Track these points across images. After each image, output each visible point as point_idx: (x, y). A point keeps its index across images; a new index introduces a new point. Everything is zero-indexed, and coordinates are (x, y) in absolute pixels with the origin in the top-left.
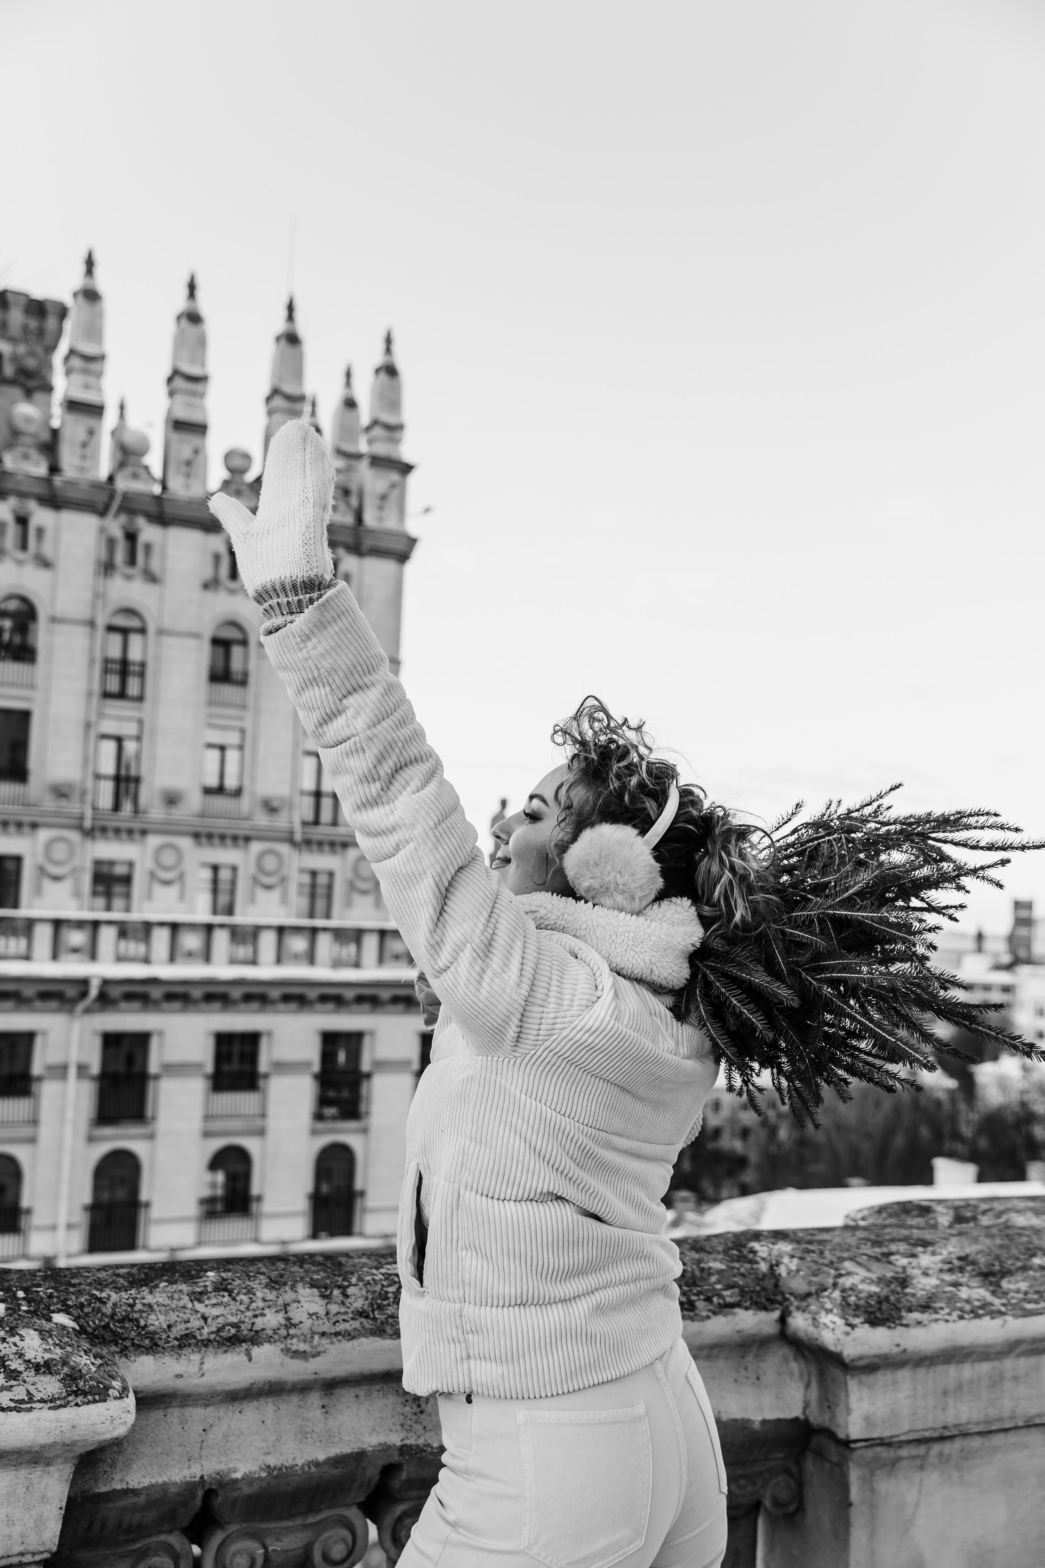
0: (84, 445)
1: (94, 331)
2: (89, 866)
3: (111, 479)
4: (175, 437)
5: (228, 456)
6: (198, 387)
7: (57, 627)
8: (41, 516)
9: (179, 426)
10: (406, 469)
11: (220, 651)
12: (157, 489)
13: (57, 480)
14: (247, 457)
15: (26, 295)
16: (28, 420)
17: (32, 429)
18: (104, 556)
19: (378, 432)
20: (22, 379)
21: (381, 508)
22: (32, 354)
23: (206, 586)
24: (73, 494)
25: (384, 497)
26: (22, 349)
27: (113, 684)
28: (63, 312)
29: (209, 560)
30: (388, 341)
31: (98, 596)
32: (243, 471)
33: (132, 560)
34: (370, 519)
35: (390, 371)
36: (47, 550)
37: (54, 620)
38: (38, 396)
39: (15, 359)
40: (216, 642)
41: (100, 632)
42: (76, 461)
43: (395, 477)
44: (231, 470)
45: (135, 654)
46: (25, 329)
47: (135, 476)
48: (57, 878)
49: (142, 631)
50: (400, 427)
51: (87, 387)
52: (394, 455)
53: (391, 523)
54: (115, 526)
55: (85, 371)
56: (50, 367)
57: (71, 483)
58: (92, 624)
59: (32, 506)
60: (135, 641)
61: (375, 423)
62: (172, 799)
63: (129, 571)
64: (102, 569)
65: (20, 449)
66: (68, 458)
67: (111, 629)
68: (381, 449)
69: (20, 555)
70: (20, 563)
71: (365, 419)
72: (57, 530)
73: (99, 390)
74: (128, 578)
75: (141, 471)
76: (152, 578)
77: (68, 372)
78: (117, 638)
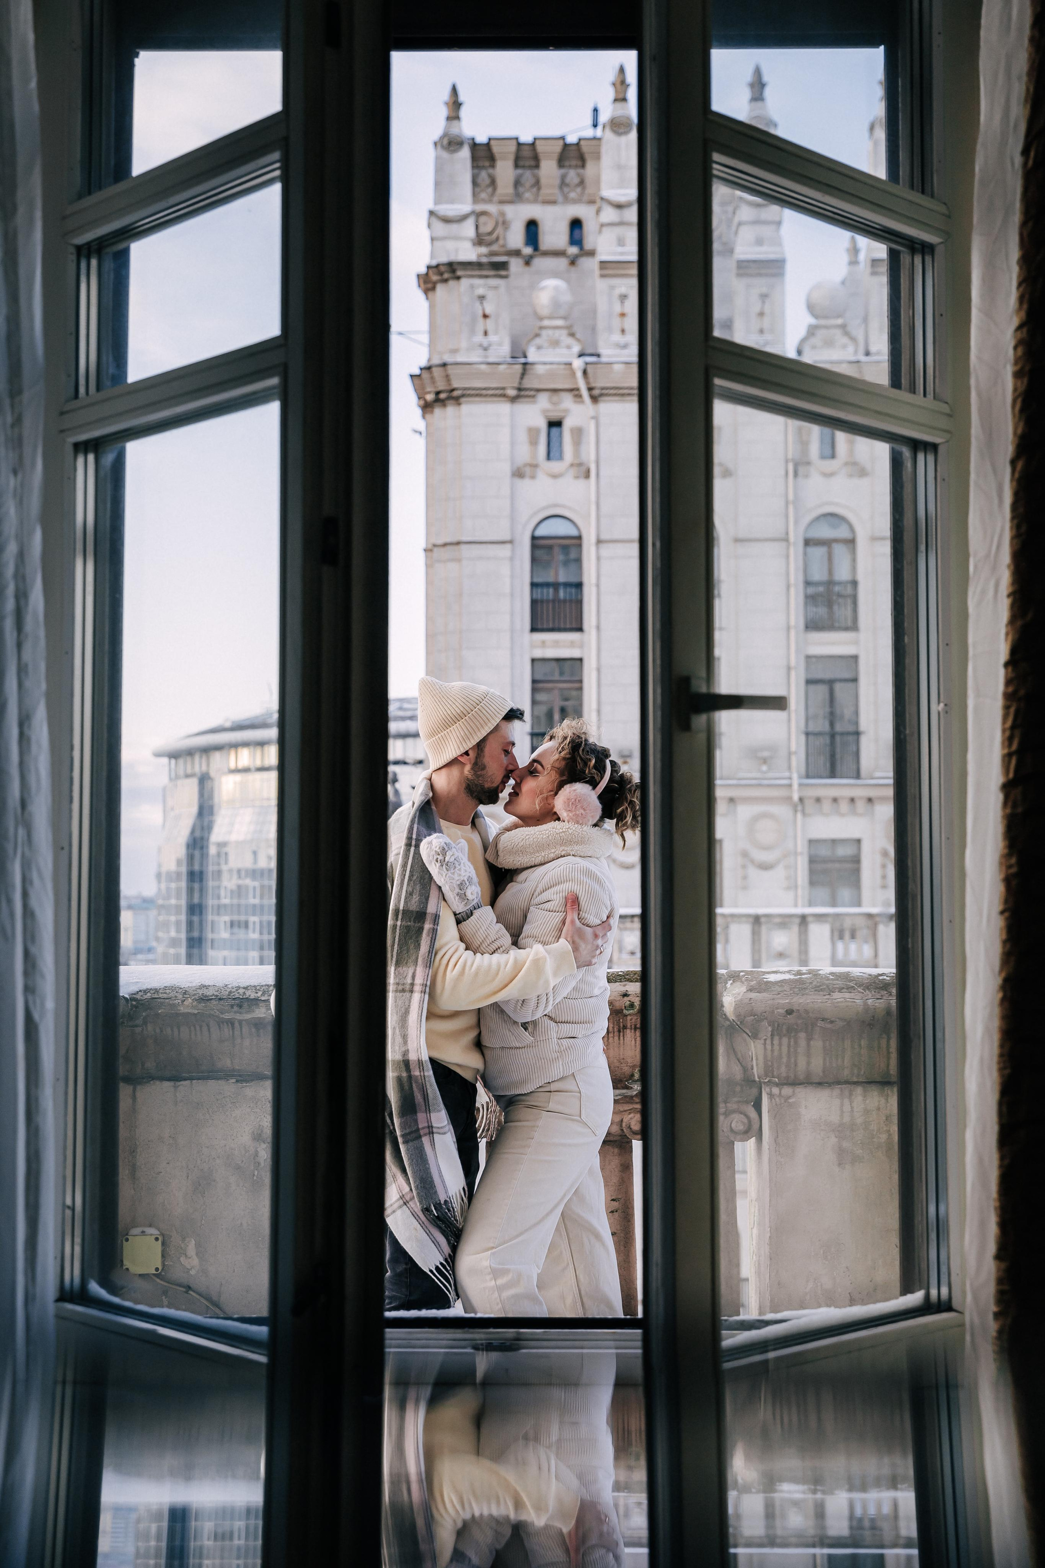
0: (761, 314)
2: (802, 846)
7: (744, 549)
27: (818, 613)
31: (791, 504)
33: (831, 452)
37: (739, 540)
41: (796, 549)
45: (842, 572)
48: (765, 867)
49: (850, 541)
51: (759, 242)
55: (757, 222)
58: (785, 539)
60: (842, 555)
63: (828, 465)
64: (793, 469)
67: (810, 542)
73: (776, 242)
74: (827, 475)
75: (837, 335)
76: (856, 471)
78: (819, 553)
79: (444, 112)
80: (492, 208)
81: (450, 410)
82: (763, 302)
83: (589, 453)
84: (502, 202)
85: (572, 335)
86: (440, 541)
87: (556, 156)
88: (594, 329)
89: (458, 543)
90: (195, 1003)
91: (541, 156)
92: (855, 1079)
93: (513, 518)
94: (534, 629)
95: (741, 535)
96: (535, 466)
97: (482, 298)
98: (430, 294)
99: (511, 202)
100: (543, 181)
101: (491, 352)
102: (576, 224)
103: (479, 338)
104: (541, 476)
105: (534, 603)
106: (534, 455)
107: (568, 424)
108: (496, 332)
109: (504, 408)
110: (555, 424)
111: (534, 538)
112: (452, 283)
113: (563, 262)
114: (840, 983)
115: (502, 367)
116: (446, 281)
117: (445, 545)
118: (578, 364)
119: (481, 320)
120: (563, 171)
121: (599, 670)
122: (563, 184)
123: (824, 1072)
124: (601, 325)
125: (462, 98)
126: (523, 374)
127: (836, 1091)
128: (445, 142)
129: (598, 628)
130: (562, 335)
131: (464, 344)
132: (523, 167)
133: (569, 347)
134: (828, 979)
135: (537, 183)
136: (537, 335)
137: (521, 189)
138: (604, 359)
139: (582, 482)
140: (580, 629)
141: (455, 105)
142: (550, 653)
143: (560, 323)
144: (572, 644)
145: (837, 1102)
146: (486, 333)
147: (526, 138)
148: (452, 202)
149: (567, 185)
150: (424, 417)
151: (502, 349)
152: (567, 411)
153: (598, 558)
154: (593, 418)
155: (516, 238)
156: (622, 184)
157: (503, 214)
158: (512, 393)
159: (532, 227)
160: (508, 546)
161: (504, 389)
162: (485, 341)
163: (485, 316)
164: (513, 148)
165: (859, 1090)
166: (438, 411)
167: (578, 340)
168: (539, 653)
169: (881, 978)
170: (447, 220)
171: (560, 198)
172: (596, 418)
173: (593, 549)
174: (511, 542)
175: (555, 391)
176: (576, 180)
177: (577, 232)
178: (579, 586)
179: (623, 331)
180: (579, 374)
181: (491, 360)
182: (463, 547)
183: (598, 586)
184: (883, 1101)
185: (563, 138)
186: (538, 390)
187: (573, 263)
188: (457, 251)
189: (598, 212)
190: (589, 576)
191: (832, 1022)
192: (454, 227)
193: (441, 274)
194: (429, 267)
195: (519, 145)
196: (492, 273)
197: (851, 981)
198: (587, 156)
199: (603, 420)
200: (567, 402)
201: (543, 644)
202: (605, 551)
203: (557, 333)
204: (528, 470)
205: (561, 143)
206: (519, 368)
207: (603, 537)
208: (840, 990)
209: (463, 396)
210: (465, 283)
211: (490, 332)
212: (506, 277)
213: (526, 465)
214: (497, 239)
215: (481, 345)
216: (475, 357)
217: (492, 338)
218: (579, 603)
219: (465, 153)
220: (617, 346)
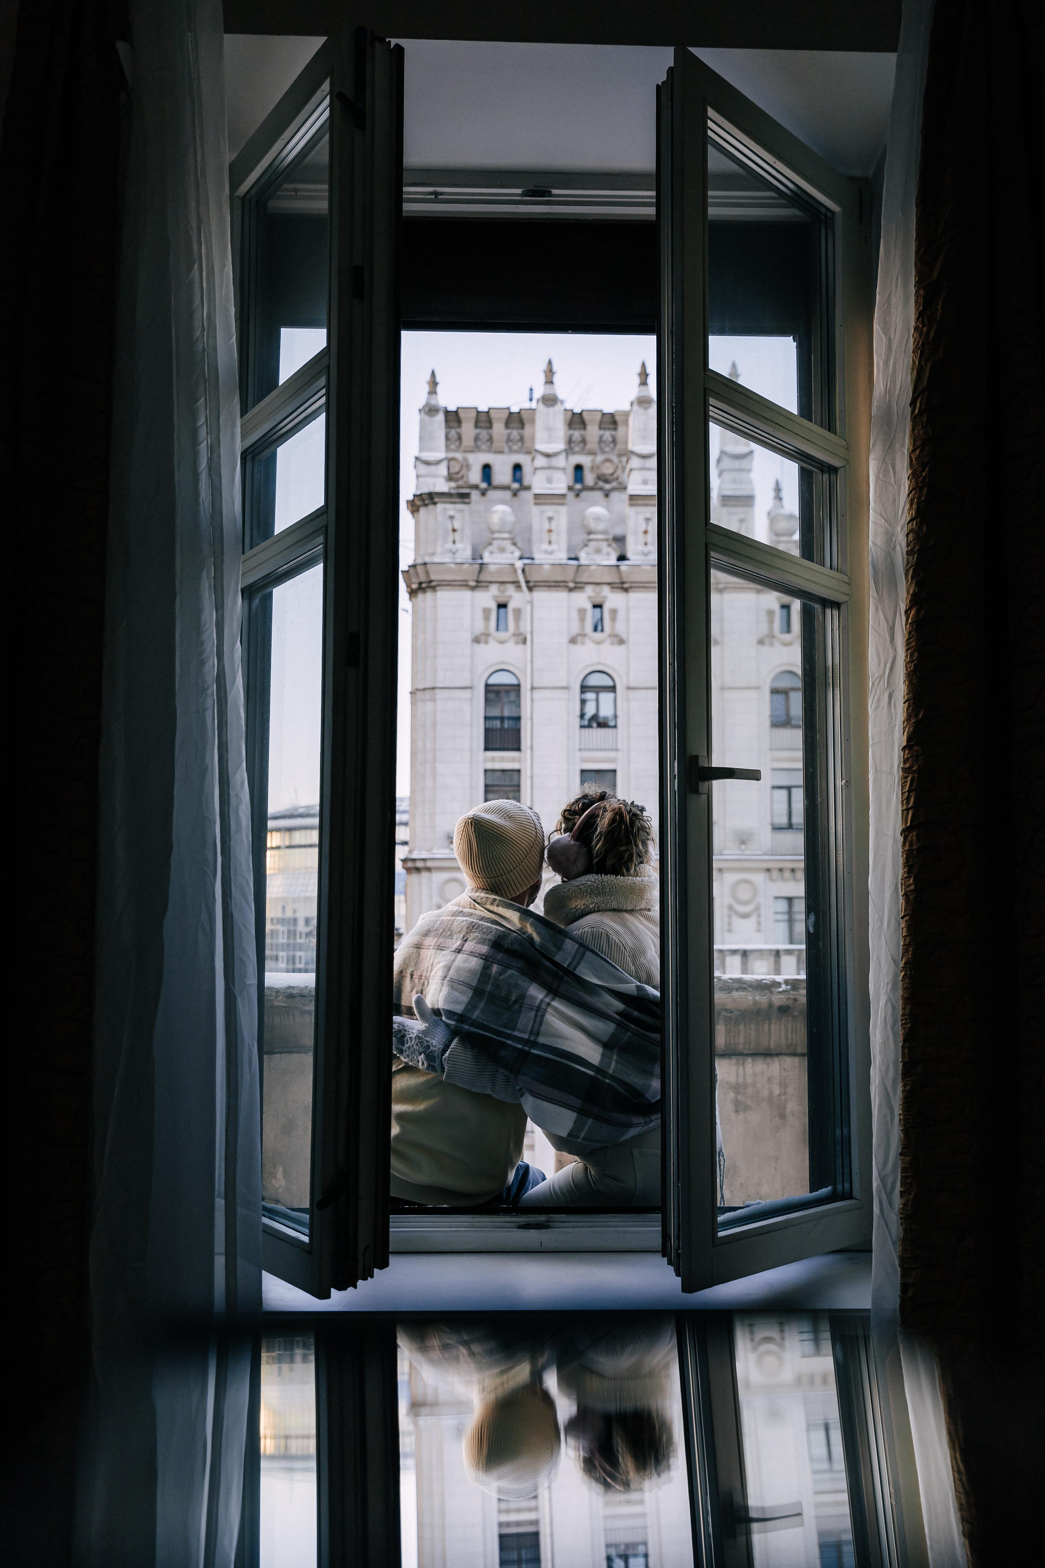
0: (646, 532)
1: (648, 432)
6: (744, 464)
7: (632, 694)
8: (614, 600)
9: (728, 500)
11: (781, 698)
13: (624, 566)
15: (601, 411)
16: (598, 519)
17: (601, 527)
20: (601, 484)
22: (608, 460)
23: (761, 642)
24: (638, 577)
26: (600, 458)
28: (627, 419)
29: (764, 617)
36: (620, 628)
37: (629, 688)
39: (594, 468)
40: (774, 691)
42: (641, 548)
46: (601, 440)
51: (645, 482)
55: (643, 468)
57: (636, 567)
59: (606, 590)
62: (743, 839)
65: (592, 544)
66: (634, 546)
69: (598, 636)
70: (598, 643)
72: (628, 609)
77: (630, 472)
79: (426, 389)
80: (459, 456)
81: (429, 595)
82: (647, 524)
83: (525, 626)
84: (465, 451)
85: (515, 544)
86: (421, 687)
87: (504, 421)
88: (530, 541)
89: (434, 688)
90: (285, 999)
91: (494, 421)
92: (747, 1052)
93: (472, 671)
94: (486, 749)
95: (632, 685)
96: (487, 635)
97: (452, 518)
98: (416, 514)
99: (472, 451)
100: (495, 437)
101: (458, 555)
102: (517, 468)
103: (450, 545)
104: (491, 641)
105: (487, 731)
106: (487, 626)
107: (511, 606)
108: (462, 542)
109: (467, 594)
110: (502, 606)
111: (487, 685)
112: (431, 507)
113: (508, 494)
114: (736, 985)
115: (465, 566)
116: (426, 505)
117: (424, 689)
118: (519, 564)
119: (451, 533)
120: (508, 431)
121: (532, 778)
122: (509, 440)
123: (726, 1046)
124: (535, 537)
125: (438, 379)
126: (480, 571)
127: (734, 1061)
128: (427, 409)
129: (532, 748)
130: (508, 545)
131: (439, 550)
132: (481, 428)
133: (512, 553)
134: (728, 982)
135: (491, 439)
136: (490, 544)
137: (479, 443)
138: (536, 562)
139: (520, 647)
140: (518, 749)
141: (433, 383)
142: (498, 766)
143: (506, 535)
144: (513, 760)
145: (734, 1068)
146: (454, 542)
147: (483, 408)
148: (431, 450)
149: (512, 441)
150: (410, 600)
151: (465, 553)
152: (510, 597)
153: (532, 700)
154: (528, 602)
155: (475, 476)
156: (550, 440)
157: (466, 460)
158: (473, 584)
159: (487, 469)
160: (469, 691)
161: (466, 581)
162: (454, 548)
163: (454, 530)
164: (474, 414)
165: (749, 1060)
166: (420, 596)
167: (519, 548)
168: (489, 766)
169: (764, 981)
170: (427, 463)
171: (506, 449)
172: (531, 603)
173: (529, 693)
174: (470, 688)
175: (503, 583)
176: (518, 438)
177: (518, 474)
178: (518, 719)
179: (550, 542)
180: (520, 572)
181: (458, 561)
182: (437, 691)
183: (532, 719)
184: (766, 1067)
185: (508, 408)
186: (491, 582)
187: (515, 494)
188: (434, 485)
189: (533, 459)
190: (525, 713)
191: (731, 1012)
192: (432, 469)
193: (423, 500)
194: (414, 496)
195: (478, 412)
196: (459, 500)
197: (744, 984)
198: (525, 421)
199: (536, 603)
200: (510, 590)
201: (493, 759)
202: (537, 694)
203: (505, 542)
204: (483, 638)
205: (507, 412)
206: (477, 567)
207: (535, 685)
208: (737, 990)
209: (438, 585)
210: (440, 507)
211: (457, 540)
212: (468, 503)
213: (482, 634)
214: (462, 477)
215: (451, 551)
216: (447, 559)
217: (459, 546)
218: (518, 731)
219: (441, 417)
220: (546, 552)
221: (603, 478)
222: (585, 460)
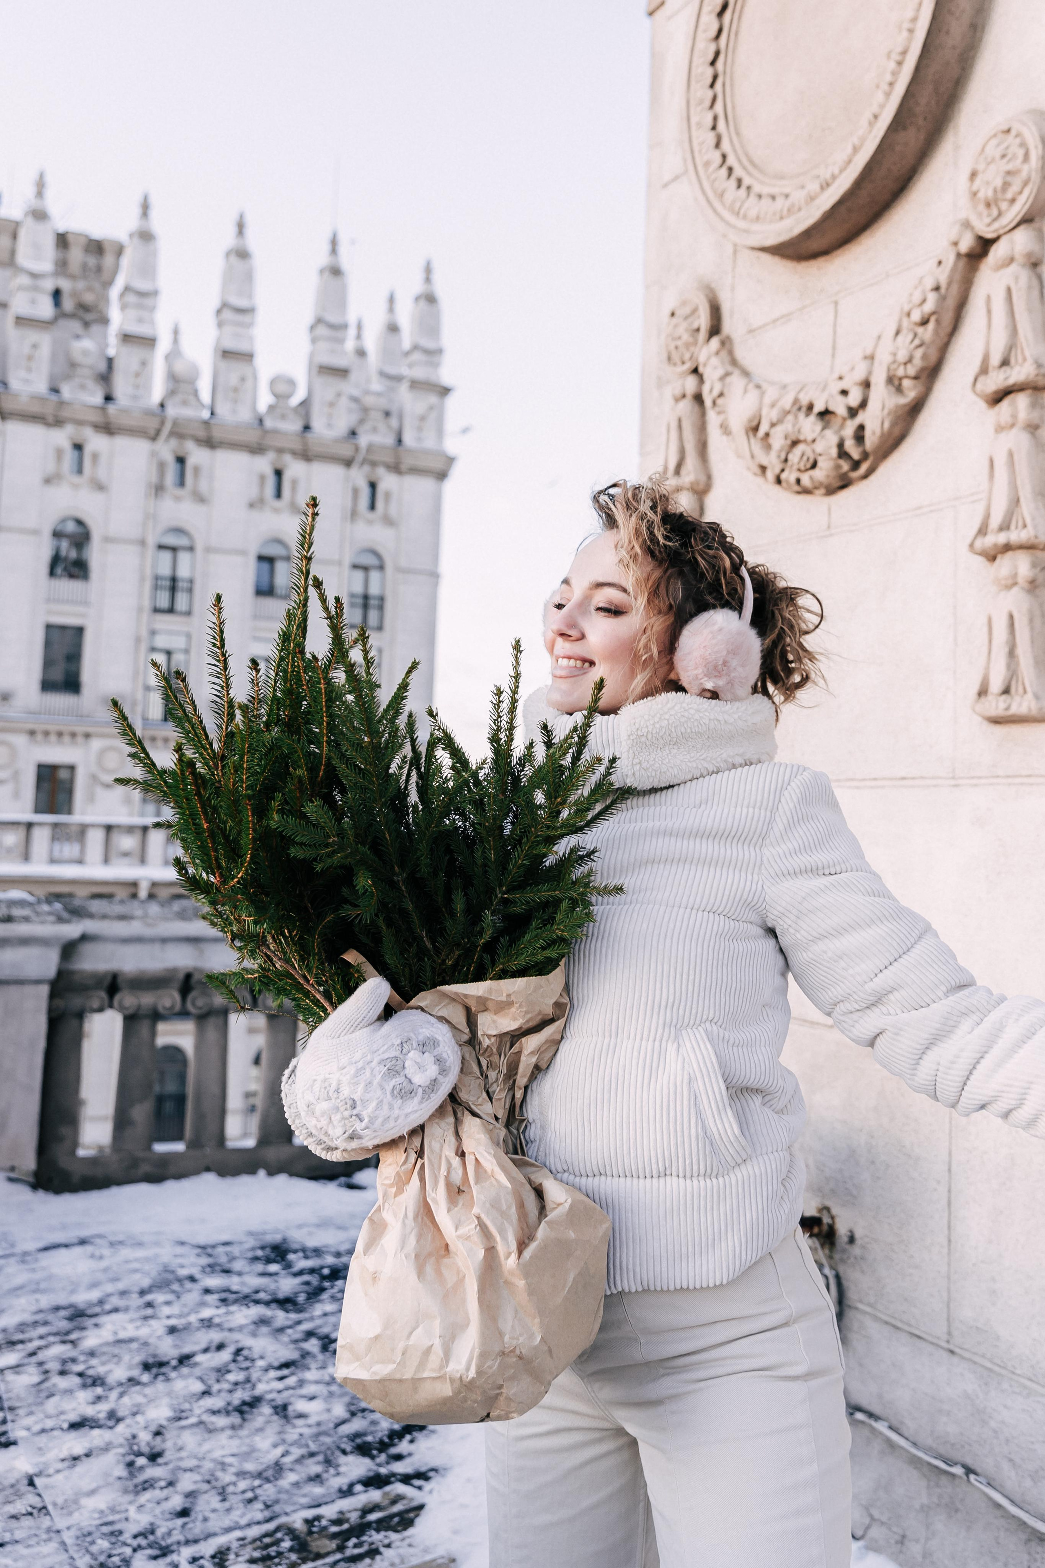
0: (137, 375)
1: (148, 268)
3: (162, 405)
4: (223, 365)
5: (273, 382)
6: (245, 318)
7: (110, 547)
8: (96, 442)
9: (226, 354)
10: (445, 391)
11: (265, 567)
12: (206, 414)
13: (112, 409)
14: (291, 383)
15: (86, 236)
16: (85, 353)
17: (88, 361)
18: (154, 479)
19: (417, 356)
20: (81, 313)
21: (420, 429)
22: (90, 289)
23: (252, 505)
24: (125, 421)
25: (423, 418)
26: (81, 285)
27: (163, 600)
28: (120, 250)
29: (256, 479)
30: (428, 270)
31: (150, 517)
32: (289, 396)
33: (181, 482)
34: (408, 439)
35: (430, 299)
36: (102, 474)
37: (107, 539)
38: (95, 329)
39: (74, 294)
40: (261, 558)
41: (151, 551)
42: (130, 390)
43: (433, 399)
44: (276, 395)
45: (183, 572)
46: (84, 267)
47: (185, 403)
48: (109, 786)
49: (191, 549)
50: (439, 351)
51: (140, 320)
52: (433, 378)
53: (429, 443)
54: (166, 450)
55: (139, 307)
56: (107, 301)
57: (125, 411)
58: (142, 543)
59: (88, 433)
60: (184, 558)
61: (416, 348)
63: (179, 492)
64: (153, 491)
65: (77, 380)
66: (121, 387)
67: (161, 547)
68: (419, 373)
69: (76, 479)
70: (76, 487)
71: (407, 345)
72: (111, 455)
73: (152, 323)
74: (178, 499)
75: (191, 398)
76: (200, 499)
77: (124, 307)
78: (167, 556)
82: (140, 366)
124: (12, 362)
138: (11, 389)
156: (39, 258)
220: (27, 381)
221: (84, 307)
222: (65, 285)
